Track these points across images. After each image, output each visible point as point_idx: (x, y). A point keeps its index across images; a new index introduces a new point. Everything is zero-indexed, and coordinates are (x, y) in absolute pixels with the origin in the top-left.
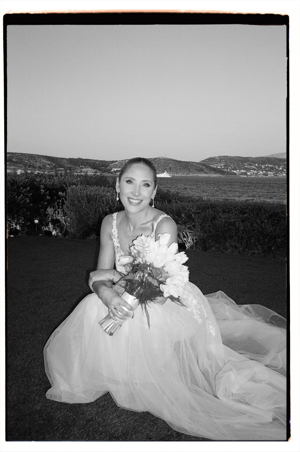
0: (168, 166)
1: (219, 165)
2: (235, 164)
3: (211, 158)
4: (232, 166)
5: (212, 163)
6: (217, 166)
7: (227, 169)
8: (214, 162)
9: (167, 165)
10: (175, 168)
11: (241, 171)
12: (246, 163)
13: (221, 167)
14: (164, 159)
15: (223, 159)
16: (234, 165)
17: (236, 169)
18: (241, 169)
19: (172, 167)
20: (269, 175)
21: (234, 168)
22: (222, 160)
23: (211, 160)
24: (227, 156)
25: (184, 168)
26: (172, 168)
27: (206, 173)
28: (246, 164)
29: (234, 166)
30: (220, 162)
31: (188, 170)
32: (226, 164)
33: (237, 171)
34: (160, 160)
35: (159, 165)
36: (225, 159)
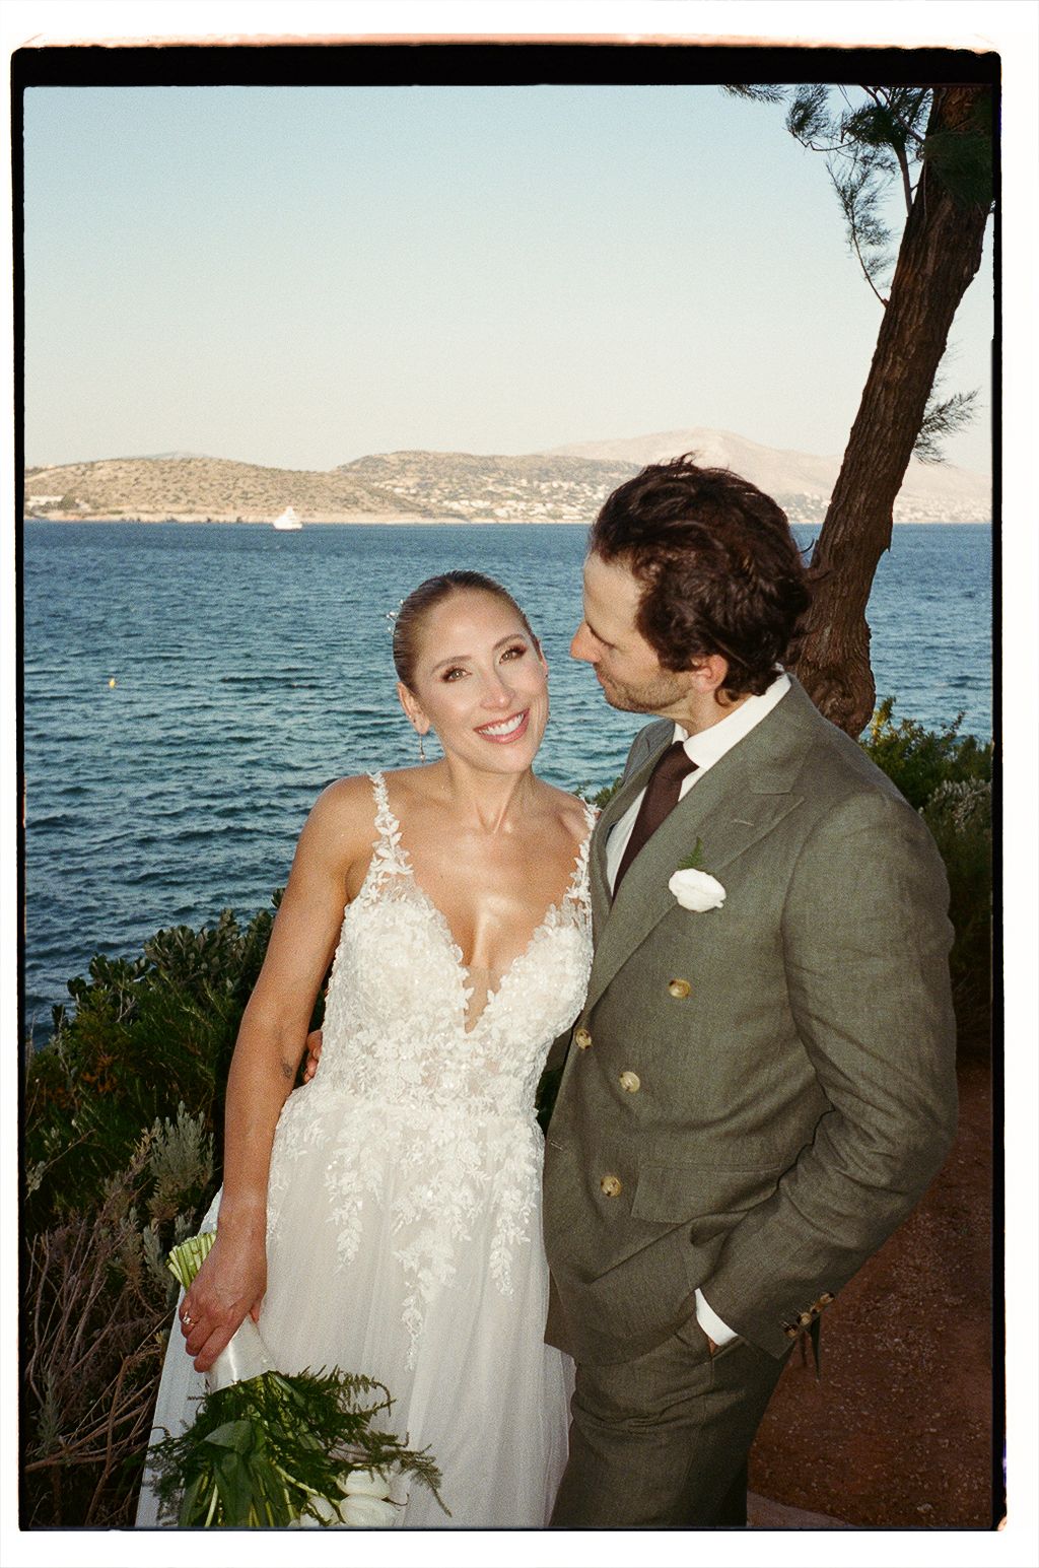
0: (234, 488)
1: (401, 484)
2: (454, 480)
3: (368, 458)
4: (442, 485)
5: (375, 476)
6: (395, 487)
7: (428, 496)
8: (382, 474)
9: (231, 482)
10: (261, 494)
11: (473, 503)
12: (489, 477)
13: (408, 488)
14: (220, 460)
15: (410, 462)
16: (451, 482)
17: (455, 497)
18: (475, 498)
19: (252, 489)
20: (564, 517)
21: (450, 492)
22: (407, 467)
23: (371, 463)
24: (425, 452)
25: (293, 495)
26: (250, 495)
27: (369, 510)
28: (491, 480)
29: (450, 486)
30: (402, 471)
31: (307, 499)
32: (423, 479)
33: (463, 502)
34: (205, 465)
35: (202, 484)
36: (416, 462)
